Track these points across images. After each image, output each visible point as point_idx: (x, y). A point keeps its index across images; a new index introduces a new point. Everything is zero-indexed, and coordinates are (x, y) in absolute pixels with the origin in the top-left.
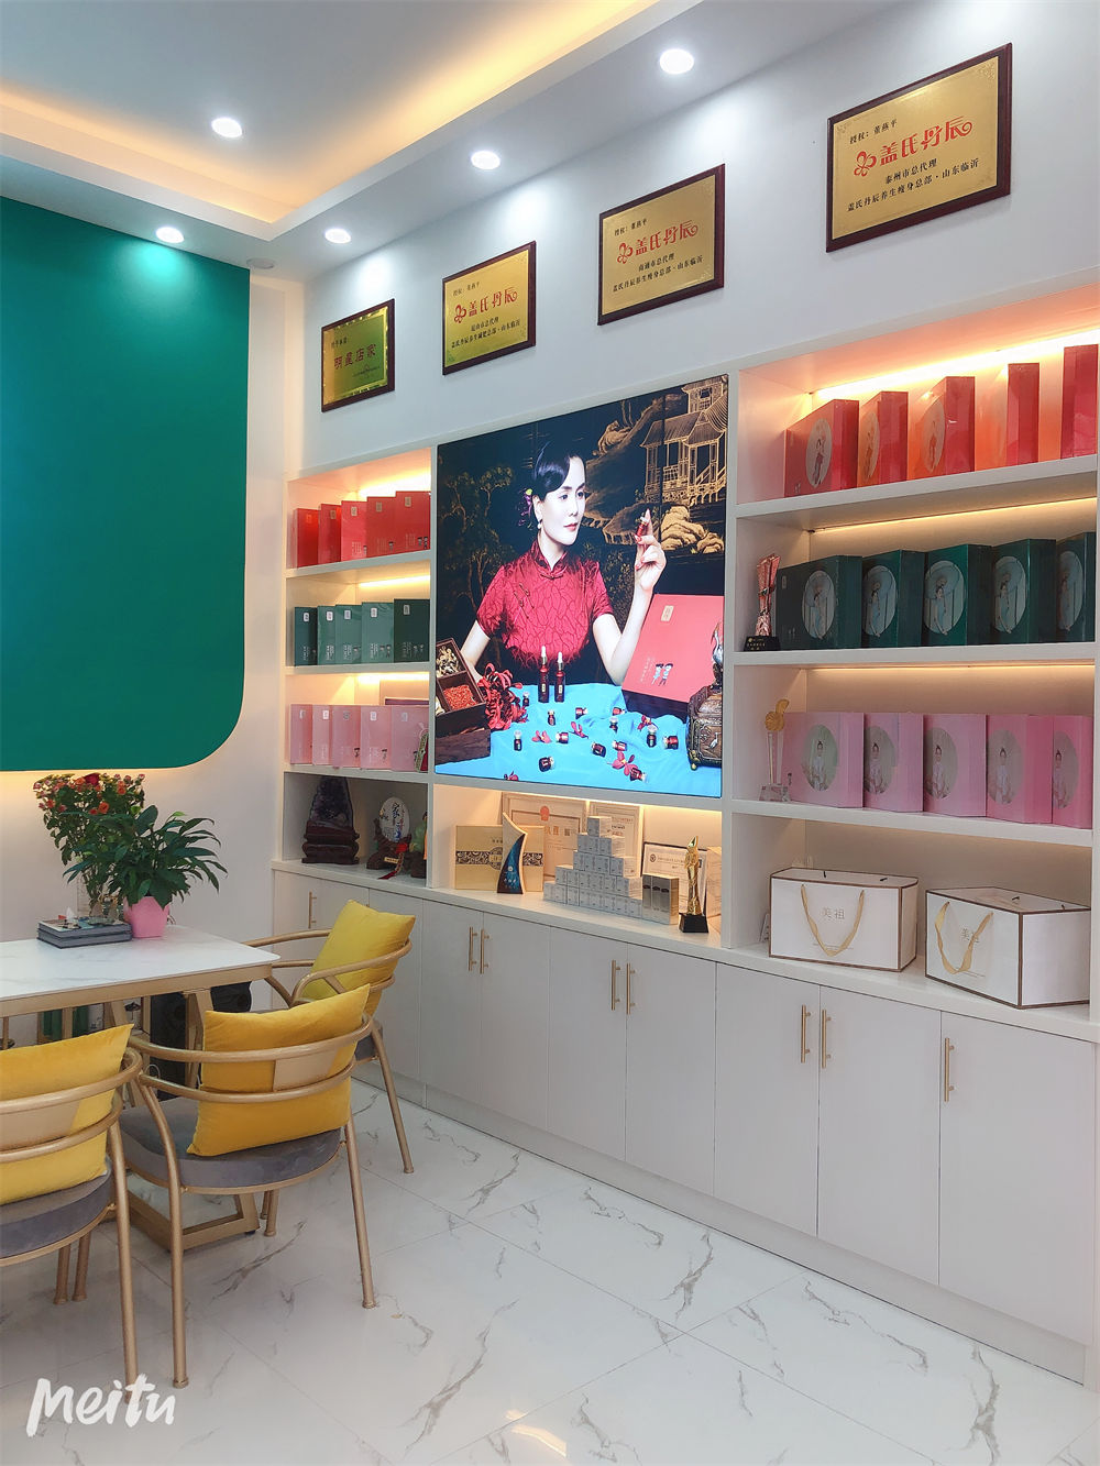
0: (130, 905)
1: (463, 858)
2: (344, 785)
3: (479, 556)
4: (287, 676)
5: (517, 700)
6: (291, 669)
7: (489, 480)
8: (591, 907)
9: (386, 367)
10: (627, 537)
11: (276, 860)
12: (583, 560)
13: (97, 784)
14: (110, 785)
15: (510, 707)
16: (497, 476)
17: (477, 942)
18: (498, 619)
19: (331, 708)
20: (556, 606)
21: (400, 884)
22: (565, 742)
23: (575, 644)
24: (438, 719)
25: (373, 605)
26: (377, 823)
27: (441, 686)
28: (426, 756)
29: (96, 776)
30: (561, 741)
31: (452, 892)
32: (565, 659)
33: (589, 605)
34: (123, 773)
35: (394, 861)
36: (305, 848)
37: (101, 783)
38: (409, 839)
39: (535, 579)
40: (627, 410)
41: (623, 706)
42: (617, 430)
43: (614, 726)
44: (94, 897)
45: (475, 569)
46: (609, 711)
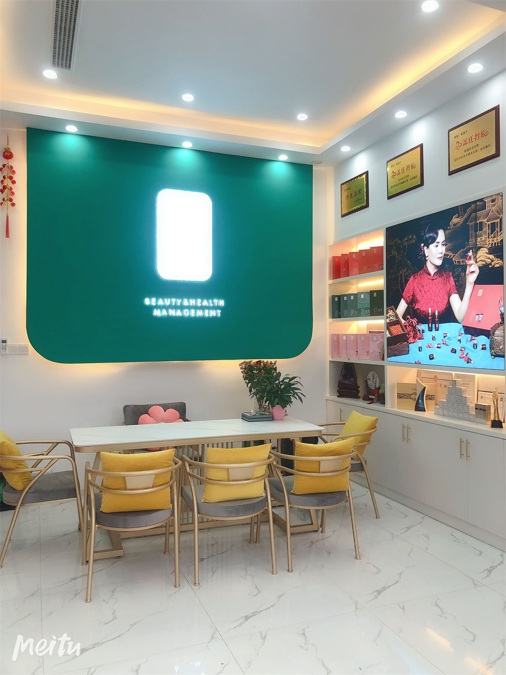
0: (272, 408)
1: (400, 396)
2: (353, 366)
3: (403, 272)
4: (330, 323)
5: (419, 330)
6: (331, 320)
7: (406, 241)
8: (453, 417)
9: (365, 198)
10: (463, 261)
11: (327, 396)
12: (445, 272)
13: (261, 364)
14: (265, 365)
15: (417, 333)
16: (410, 239)
17: (405, 430)
18: (411, 297)
19: (346, 335)
20: (434, 291)
21: (376, 406)
22: (440, 348)
23: (443, 307)
24: (388, 339)
25: (362, 293)
26: (366, 382)
27: (389, 325)
28: (384, 354)
29: (260, 361)
30: (438, 347)
31: (396, 409)
32: (438, 314)
33: (448, 290)
34: (269, 360)
35: (373, 397)
36: (338, 391)
37: (262, 364)
38: (379, 388)
39: (425, 280)
40: (461, 209)
41: (463, 332)
42: (457, 218)
43: (460, 341)
44: (260, 405)
45: (401, 278)
46: (457, 334)
